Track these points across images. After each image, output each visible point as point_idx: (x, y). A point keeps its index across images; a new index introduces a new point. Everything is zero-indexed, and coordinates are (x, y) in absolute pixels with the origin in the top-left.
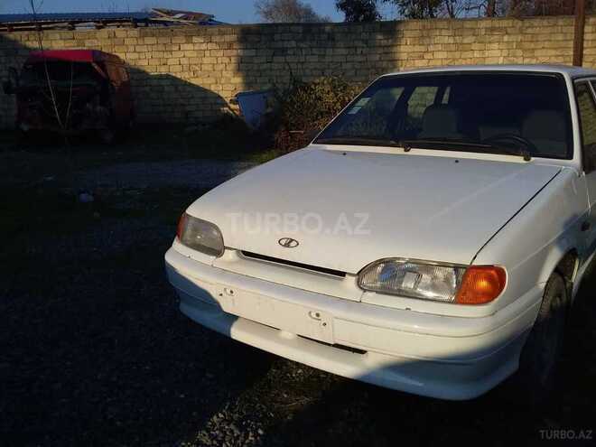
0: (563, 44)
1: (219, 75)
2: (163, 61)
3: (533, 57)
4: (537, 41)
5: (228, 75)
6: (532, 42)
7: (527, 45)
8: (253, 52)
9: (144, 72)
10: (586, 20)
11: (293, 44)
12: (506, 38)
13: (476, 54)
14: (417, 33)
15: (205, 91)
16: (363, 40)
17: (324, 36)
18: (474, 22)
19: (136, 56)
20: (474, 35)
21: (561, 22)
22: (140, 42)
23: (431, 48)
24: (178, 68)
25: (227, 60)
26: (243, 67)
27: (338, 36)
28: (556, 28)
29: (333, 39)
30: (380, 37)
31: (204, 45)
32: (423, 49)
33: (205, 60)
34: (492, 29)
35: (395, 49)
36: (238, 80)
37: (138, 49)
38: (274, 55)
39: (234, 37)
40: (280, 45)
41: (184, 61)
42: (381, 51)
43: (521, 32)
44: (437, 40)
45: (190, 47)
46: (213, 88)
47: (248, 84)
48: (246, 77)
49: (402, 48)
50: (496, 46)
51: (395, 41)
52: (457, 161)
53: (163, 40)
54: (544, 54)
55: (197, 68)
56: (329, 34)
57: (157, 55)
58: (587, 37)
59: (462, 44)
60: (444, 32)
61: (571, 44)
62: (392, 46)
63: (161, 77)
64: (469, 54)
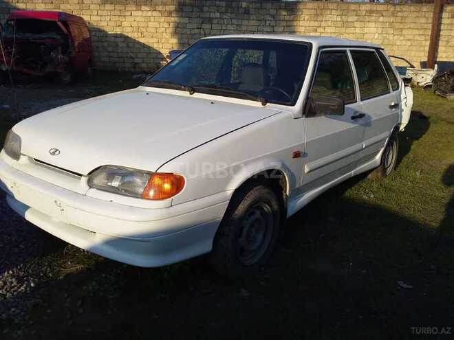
0: (425, 26)
1: (160, 36)
2: (119, 23)
3: (401, 35)
4: (405, 23)
5: (167, 37)
6: (401, 23)
7: (397, 25)
8: (186, 20)
9: (104, 31)
10: (445, 8)
11: (218, 15)
12: (381, 19)
13: (358, 31)
14: (313, 12)
15: (149, 48)
16: (271, 15)
17: (241, 11)
18: (357, 6)
19: (98, 18)
20: (356, 15)
21: (424, 9)
22: (102, 8)
23: (323, 24)
24: (129, 29)
25: (166, 25)
26: (178, 30)
27: (252, 11)
28: (421, 13)
29: (249, 13)
30: (284, 13)
31: (150, 12)
32: (316, 24)
33: (150, 24)
34: (371, 12)
35: (295, 23)
36: (174, 41)
37: (100, 13)
38: (203, 23)
39: (172, 8)
40: (207, 15)
41: (135, 24)
42: (284, 24)
43: (393, 15)
44: (328, 17)
45: (139, 13)
46: (155, 46)
47: (181, 44)
48: (180, 39)
49: (301, 23)
50: (373, 25)
51: (295, 17)
52: (212, 103)
53: (118, 7)
54: (409, 33)
55: (144, 30)
56: (245, 8)
57: (113, 18)
58: (444, 21)
59: (347, 22)
60: (334, 12)
61: (430, 26)
62: (293, 20)
63: (116, 36)
64: (351, 30)
